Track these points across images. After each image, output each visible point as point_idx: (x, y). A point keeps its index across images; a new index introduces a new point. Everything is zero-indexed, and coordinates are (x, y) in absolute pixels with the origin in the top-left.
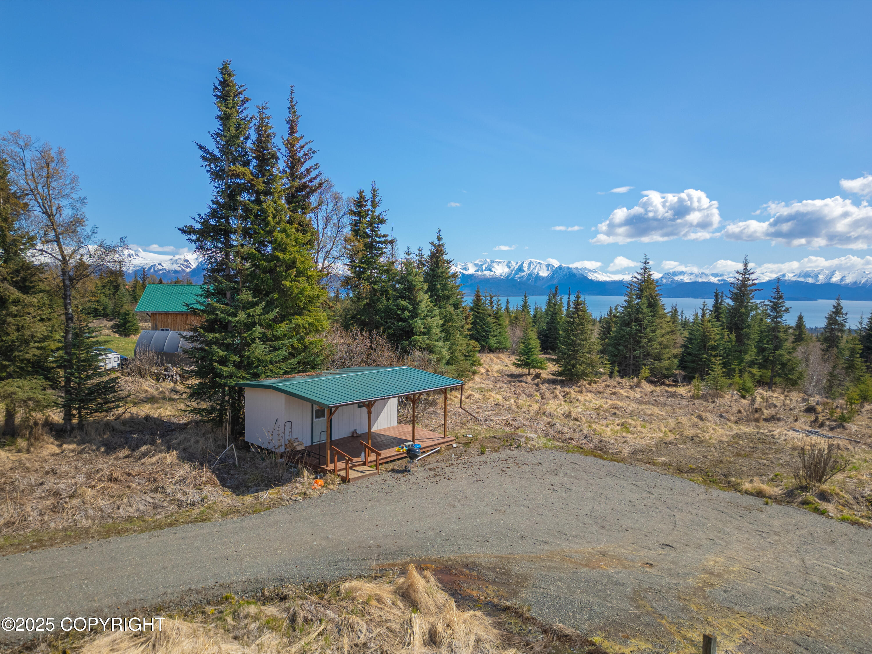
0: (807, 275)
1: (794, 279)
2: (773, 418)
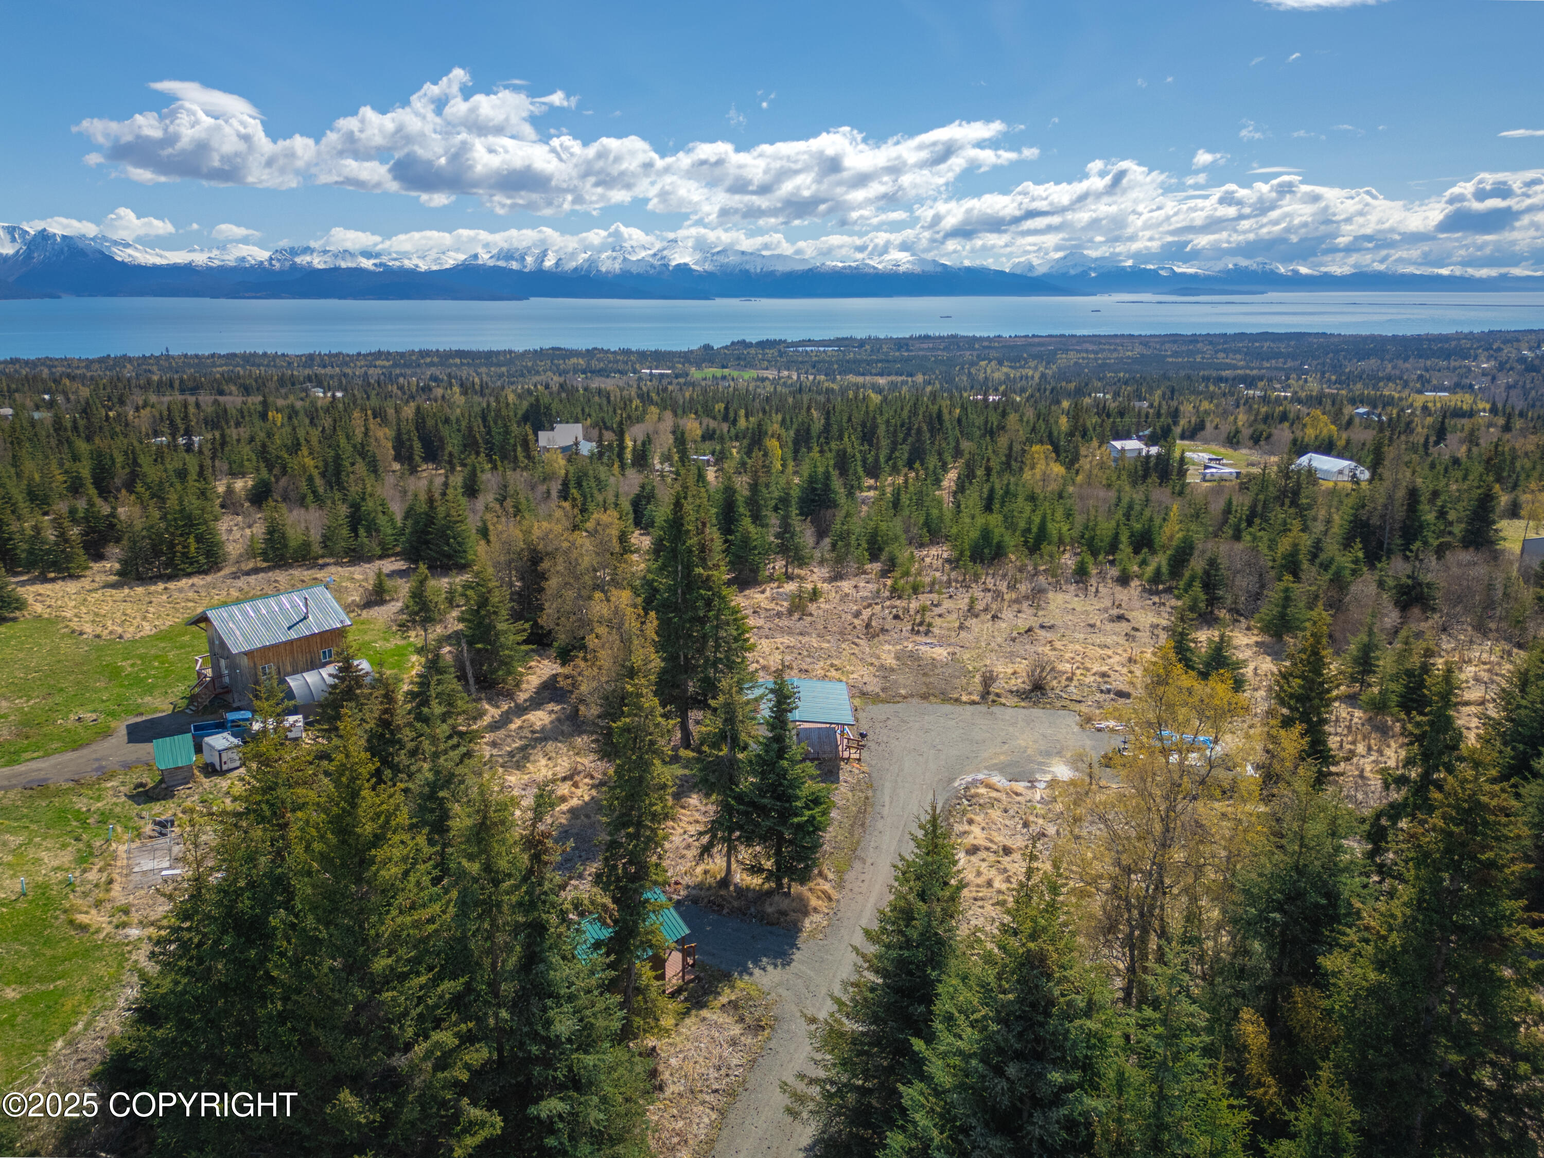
2: (883, 630)
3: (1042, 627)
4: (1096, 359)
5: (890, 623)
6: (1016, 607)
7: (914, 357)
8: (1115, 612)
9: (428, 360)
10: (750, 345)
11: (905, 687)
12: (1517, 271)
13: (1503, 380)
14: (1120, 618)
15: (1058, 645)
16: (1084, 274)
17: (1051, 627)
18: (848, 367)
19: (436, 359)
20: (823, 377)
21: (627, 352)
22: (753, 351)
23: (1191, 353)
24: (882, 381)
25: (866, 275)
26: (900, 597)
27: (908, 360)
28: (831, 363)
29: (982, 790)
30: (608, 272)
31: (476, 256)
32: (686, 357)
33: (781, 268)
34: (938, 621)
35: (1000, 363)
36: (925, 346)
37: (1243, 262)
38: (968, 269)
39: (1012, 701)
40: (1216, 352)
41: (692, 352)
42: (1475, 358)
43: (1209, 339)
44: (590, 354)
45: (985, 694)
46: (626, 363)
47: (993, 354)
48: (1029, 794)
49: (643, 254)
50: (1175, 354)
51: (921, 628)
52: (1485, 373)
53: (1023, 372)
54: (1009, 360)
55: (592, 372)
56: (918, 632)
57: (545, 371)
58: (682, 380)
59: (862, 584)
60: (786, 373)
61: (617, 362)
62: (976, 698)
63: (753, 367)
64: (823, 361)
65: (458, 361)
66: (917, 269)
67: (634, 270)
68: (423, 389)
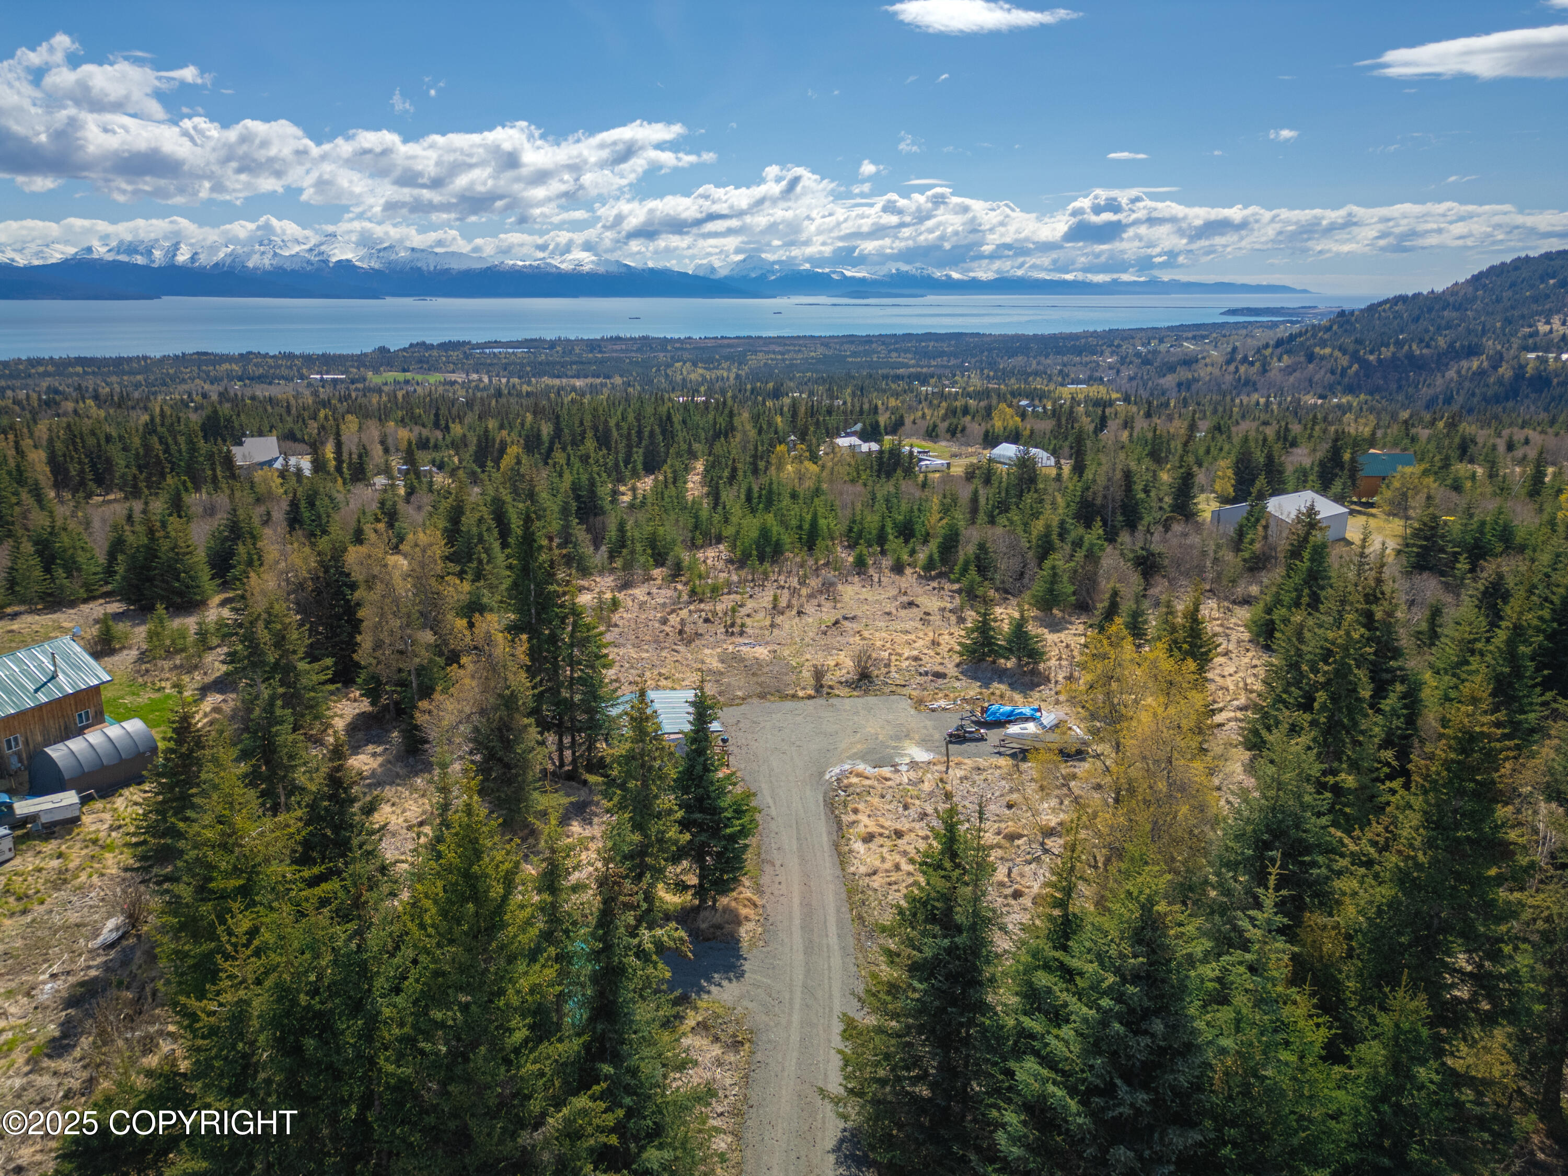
0: (132, 249)
1: (110, 257)
2: (698, 635)
3: (845, 618)
4: (784, 360)
5: (702, 627)
6: (815, 602)
7: (609, 359)
8: (905, 599)
9: (41, 369)
10: (432, 347)
11: (740, 689)
12: (1125, 277)
13: (1126, 373)
14: (911, 604)
15: (866, 634)
16: (762, 278)
17: (853, 618)
18: (541, 370)
19: (50, 368)
20: (516, 380)
21: (290, 356)
22: (435, 353)
23: (867, 353)
24: (578, 383)
25: (548, 274)
26: (701, 601)
27: (602, 362)
28: (522, 365)
29: (854, 780)
30: (256, 269)
31: (89, 250)
32: (360, 360)
33: (456, 265)
34: (748, 621)
35: (695, 364)
36: (618, 347)
37: (905, 268)
38: (652, 270)
39: (843, 691)
40: (890, 351)
41: (366, 355)
42: (1102, 353)
43: (883, 339)
44: (245, 358)
45: (819, 687)
46: (291, 367)
47: (686, 355)
48: (897, 778)
49: (297, 249)
50: (854, 354)
51: (734, 629)
52: (1111, 367)
53: (719, 373)
54: (702, 361)
55: (251, 379)
56: (733, 634)
57: (193, 379)
58: (360, 386)
59: (654, 591)
60: (475, 376)
61: (280, 367)
62: (811, 692)
63: (437, 370)
64: (514, 363)
65: (79, 369)
66: (601, 270)
67: (288, 266)
68: (48, 403)
